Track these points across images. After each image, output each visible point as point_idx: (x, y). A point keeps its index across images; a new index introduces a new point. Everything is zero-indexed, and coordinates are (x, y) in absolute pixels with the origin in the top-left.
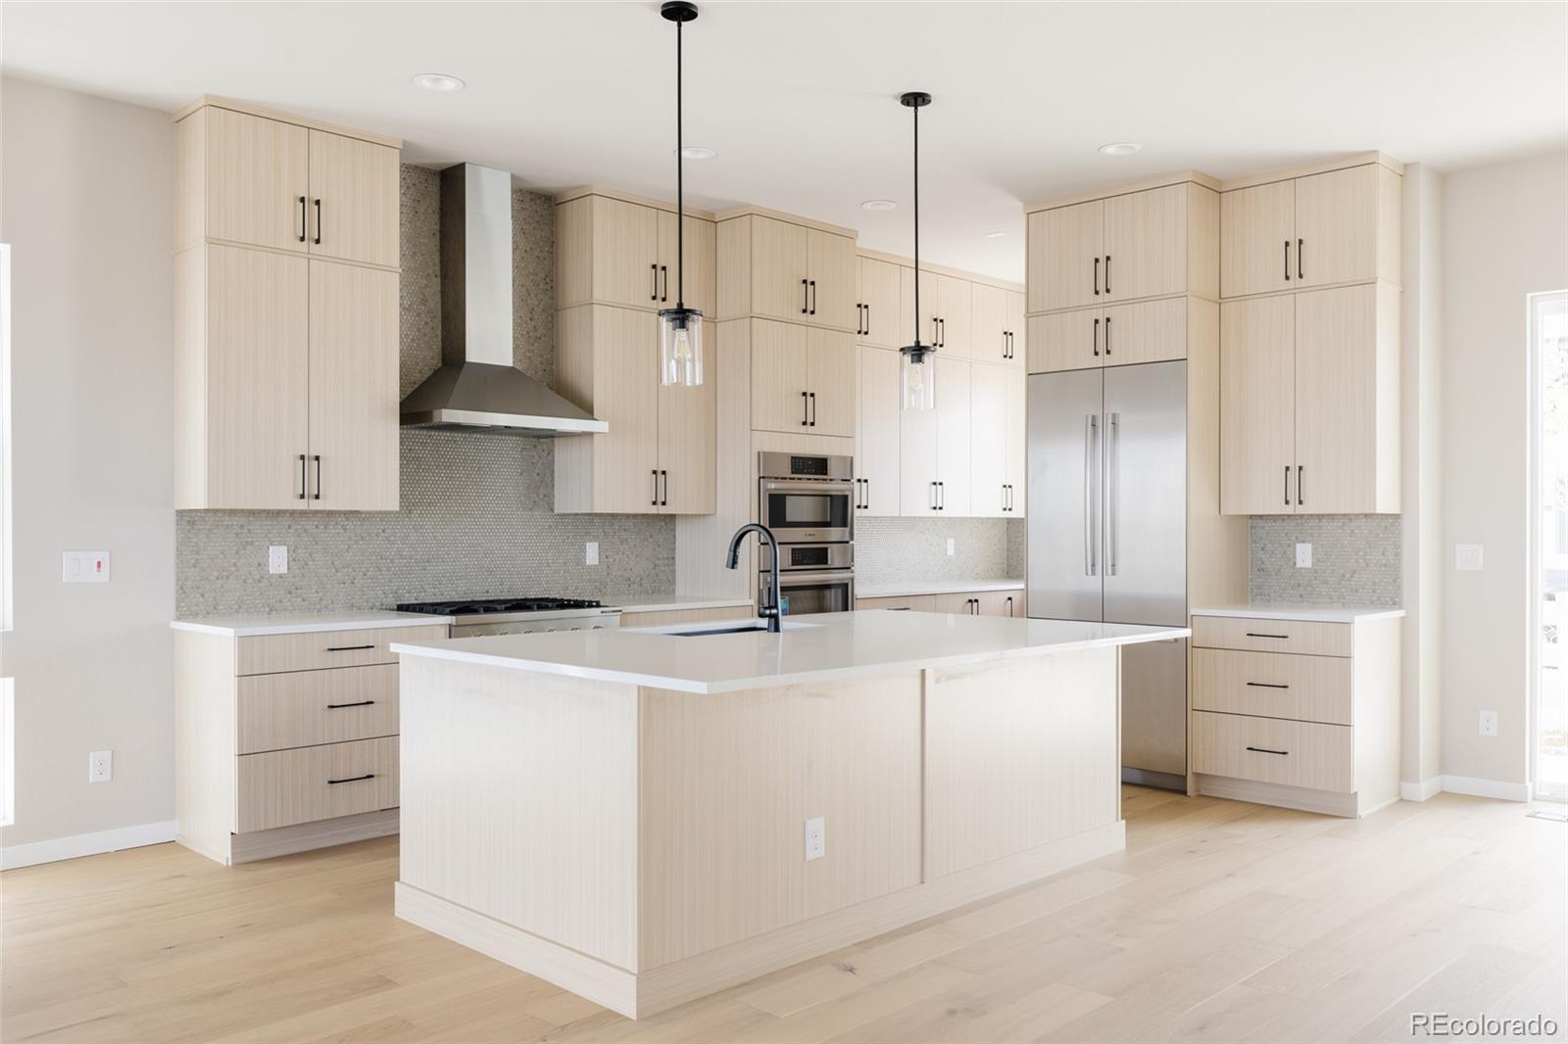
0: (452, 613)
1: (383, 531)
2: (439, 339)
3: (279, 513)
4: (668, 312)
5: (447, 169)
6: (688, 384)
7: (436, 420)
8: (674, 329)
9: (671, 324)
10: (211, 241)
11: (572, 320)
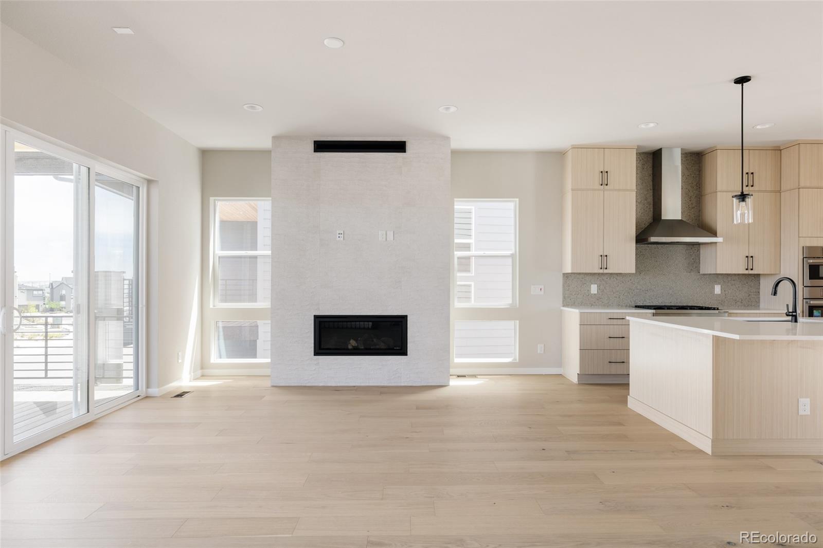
0: (654, 309)
1: (631, 280)
2: (652, 212)
3: (595, 274)
4: (736, 196)
5: (656, 151)
6: (746, 223)
7: (649, 241)
8: (739, 202)
9: (738, 200)
10: (572, 190)
11: (708, 199)
